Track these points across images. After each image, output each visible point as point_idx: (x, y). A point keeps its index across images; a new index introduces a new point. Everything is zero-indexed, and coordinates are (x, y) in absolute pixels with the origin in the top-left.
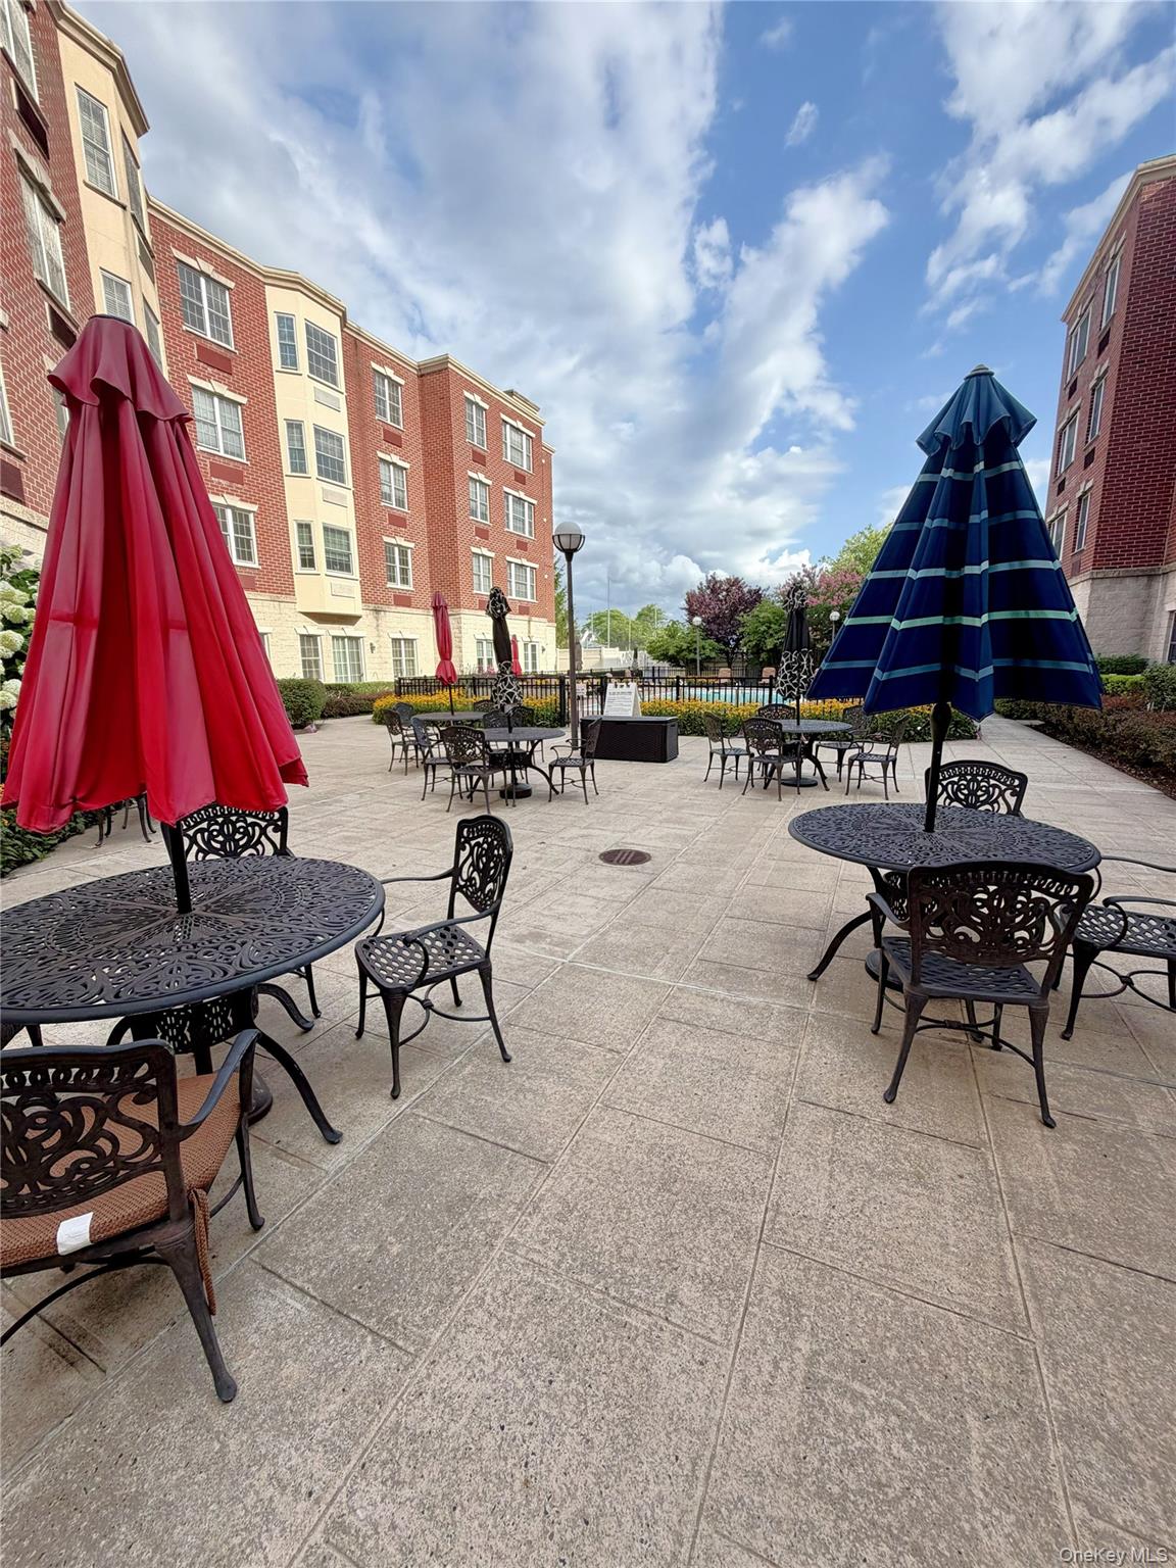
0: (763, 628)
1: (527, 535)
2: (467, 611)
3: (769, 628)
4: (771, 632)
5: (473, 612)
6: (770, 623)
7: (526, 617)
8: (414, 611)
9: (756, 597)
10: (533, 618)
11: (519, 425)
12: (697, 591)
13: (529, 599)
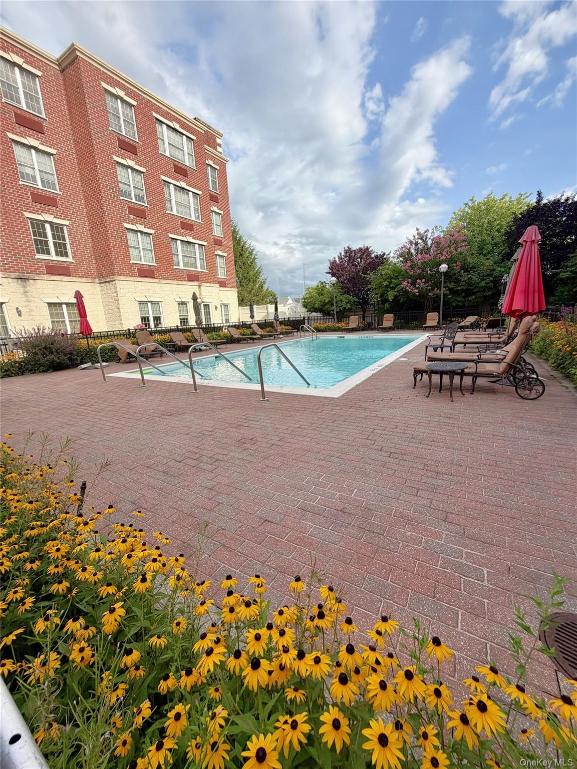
0: (385, 283)
1: (193, 218)
2: (122, 278)
3: (390, 283)
4: (392, 285)
5: (131, 279)
6: (392, 278)
7: (196, 283)
8: (75, 279)
9: (381, 260)
10: (204, 284)
11: (177, 126)
12: (337, 259)
13: (199, 269)
